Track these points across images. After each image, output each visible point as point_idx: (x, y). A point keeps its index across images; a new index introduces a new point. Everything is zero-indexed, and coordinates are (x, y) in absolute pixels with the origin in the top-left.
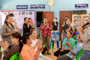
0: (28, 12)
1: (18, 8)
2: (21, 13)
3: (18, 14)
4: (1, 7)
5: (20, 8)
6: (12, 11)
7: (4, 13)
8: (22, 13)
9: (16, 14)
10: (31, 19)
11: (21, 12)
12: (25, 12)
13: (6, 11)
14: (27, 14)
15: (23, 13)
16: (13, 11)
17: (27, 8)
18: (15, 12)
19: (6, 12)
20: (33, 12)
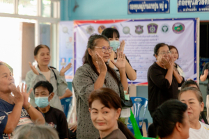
0: (170, 24)
1: (132, 11)
2: (145, 29)
3: (133, 30)
4: (76, 7)
5: (139, 11)
6: (111, 22)
7: (85, 27)
8: (149, 27)
9: (126, 30)
10: (174, 50)
11: (145, 24)
12: (160, 24)
13: (93, 22)
14: (165, 30)
15: (152, 29)
16: (116, 21)
17: (166, 10)
18: (125, 24)
19: (92, 25)
20: (189, 25)
